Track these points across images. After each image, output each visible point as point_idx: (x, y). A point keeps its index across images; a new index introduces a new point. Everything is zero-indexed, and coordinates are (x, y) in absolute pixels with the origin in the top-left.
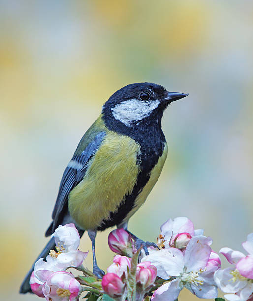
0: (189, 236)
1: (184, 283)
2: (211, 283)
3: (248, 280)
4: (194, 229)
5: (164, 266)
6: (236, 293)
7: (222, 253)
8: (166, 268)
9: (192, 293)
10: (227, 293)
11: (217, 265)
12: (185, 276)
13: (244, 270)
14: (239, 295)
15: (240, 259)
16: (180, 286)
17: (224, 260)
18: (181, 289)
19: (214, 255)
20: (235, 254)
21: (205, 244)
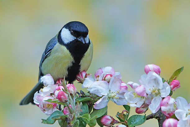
0: (111, 76)
1: (109, 98)
2: (123, 98)
3: (142, 97)
4: (115, 72)
5: (99, 90)
6: (136, 104)
7: (128, 84)
8: (100, 91)
9: (114, 103)
10: (131, 104)
11: (126, 89)
12: (110, 94)
13: (139, 92)
14: (137, 104)
15: (137, 87)
16: (108, 100)
17: (129, 87)
18: (108, 101)
19: (124, 84)
20: (135, 84)
21: (118, 78)
